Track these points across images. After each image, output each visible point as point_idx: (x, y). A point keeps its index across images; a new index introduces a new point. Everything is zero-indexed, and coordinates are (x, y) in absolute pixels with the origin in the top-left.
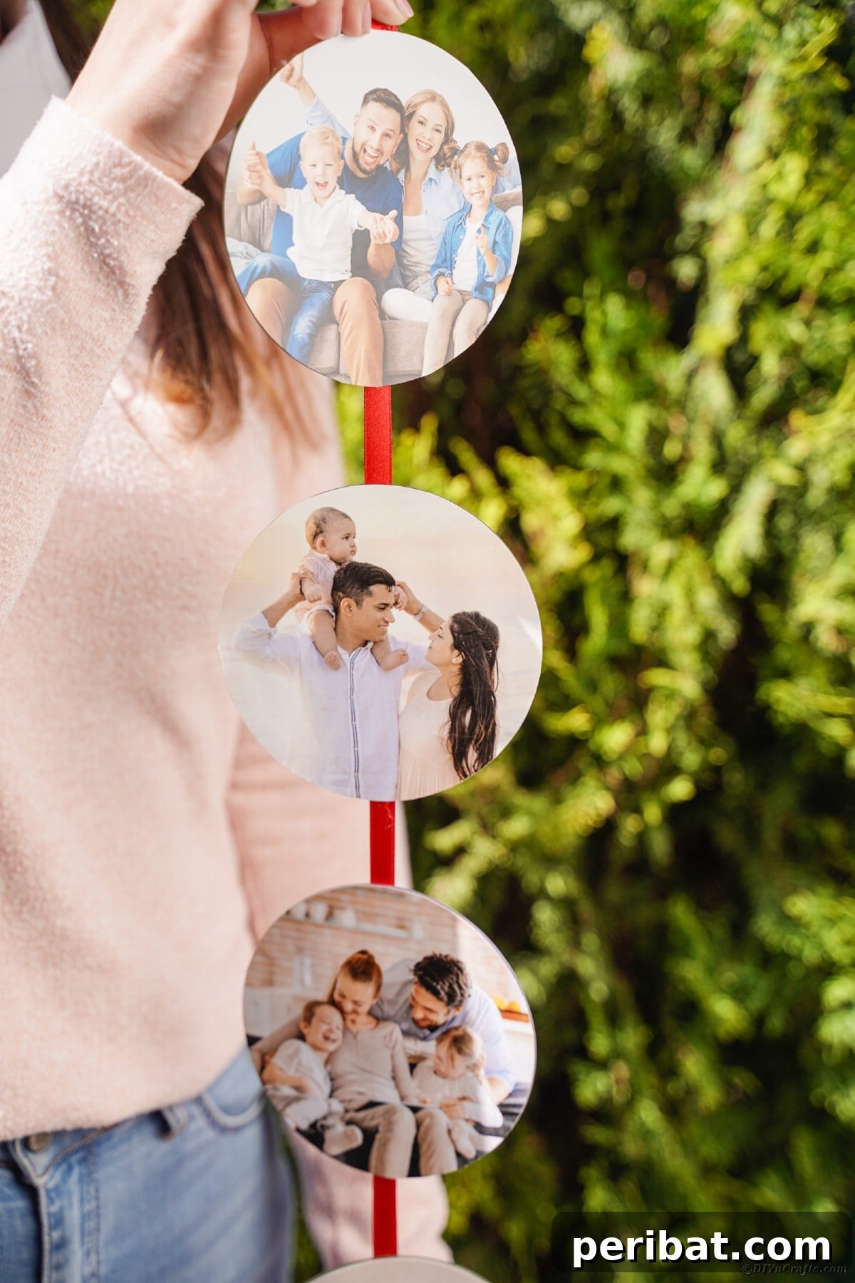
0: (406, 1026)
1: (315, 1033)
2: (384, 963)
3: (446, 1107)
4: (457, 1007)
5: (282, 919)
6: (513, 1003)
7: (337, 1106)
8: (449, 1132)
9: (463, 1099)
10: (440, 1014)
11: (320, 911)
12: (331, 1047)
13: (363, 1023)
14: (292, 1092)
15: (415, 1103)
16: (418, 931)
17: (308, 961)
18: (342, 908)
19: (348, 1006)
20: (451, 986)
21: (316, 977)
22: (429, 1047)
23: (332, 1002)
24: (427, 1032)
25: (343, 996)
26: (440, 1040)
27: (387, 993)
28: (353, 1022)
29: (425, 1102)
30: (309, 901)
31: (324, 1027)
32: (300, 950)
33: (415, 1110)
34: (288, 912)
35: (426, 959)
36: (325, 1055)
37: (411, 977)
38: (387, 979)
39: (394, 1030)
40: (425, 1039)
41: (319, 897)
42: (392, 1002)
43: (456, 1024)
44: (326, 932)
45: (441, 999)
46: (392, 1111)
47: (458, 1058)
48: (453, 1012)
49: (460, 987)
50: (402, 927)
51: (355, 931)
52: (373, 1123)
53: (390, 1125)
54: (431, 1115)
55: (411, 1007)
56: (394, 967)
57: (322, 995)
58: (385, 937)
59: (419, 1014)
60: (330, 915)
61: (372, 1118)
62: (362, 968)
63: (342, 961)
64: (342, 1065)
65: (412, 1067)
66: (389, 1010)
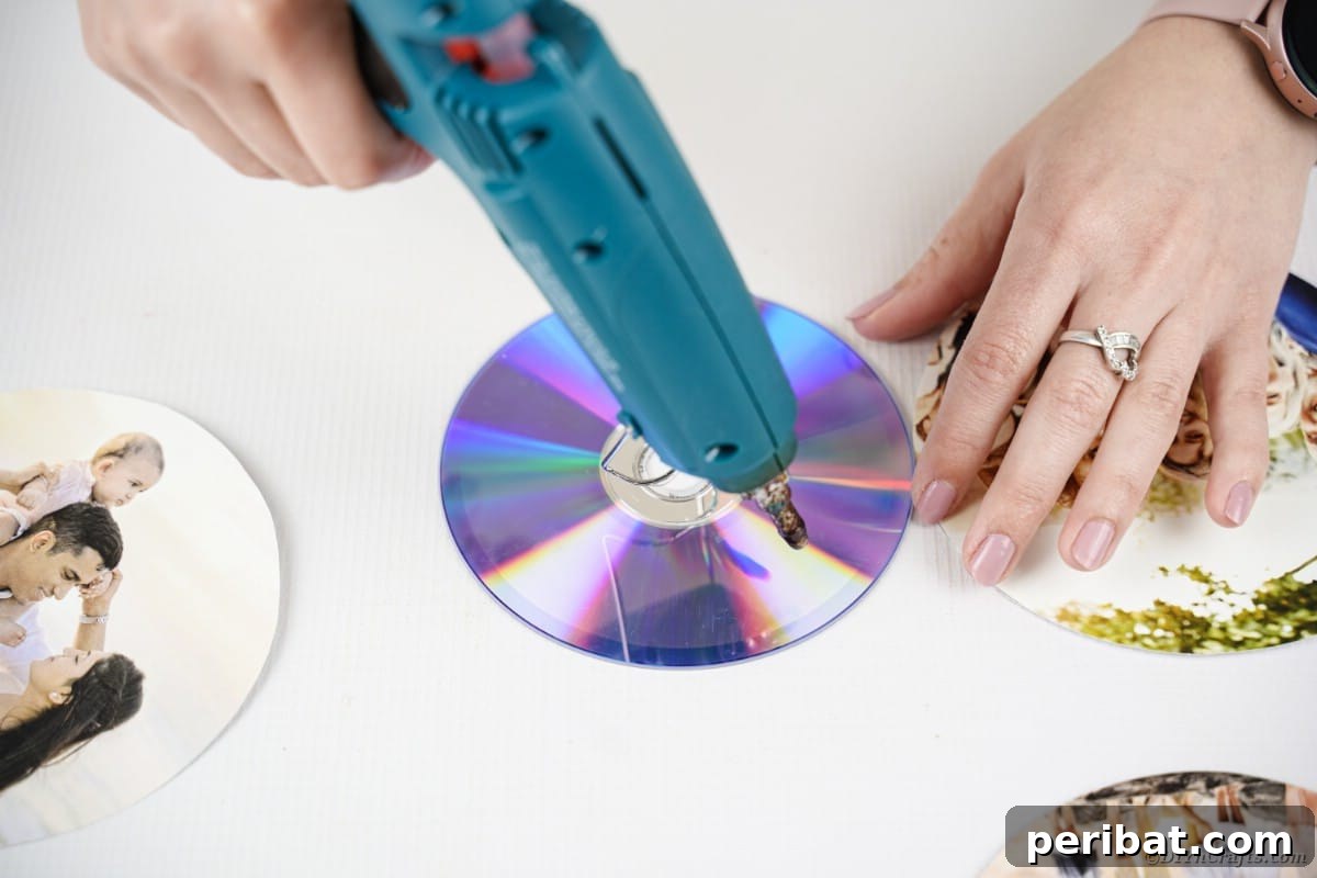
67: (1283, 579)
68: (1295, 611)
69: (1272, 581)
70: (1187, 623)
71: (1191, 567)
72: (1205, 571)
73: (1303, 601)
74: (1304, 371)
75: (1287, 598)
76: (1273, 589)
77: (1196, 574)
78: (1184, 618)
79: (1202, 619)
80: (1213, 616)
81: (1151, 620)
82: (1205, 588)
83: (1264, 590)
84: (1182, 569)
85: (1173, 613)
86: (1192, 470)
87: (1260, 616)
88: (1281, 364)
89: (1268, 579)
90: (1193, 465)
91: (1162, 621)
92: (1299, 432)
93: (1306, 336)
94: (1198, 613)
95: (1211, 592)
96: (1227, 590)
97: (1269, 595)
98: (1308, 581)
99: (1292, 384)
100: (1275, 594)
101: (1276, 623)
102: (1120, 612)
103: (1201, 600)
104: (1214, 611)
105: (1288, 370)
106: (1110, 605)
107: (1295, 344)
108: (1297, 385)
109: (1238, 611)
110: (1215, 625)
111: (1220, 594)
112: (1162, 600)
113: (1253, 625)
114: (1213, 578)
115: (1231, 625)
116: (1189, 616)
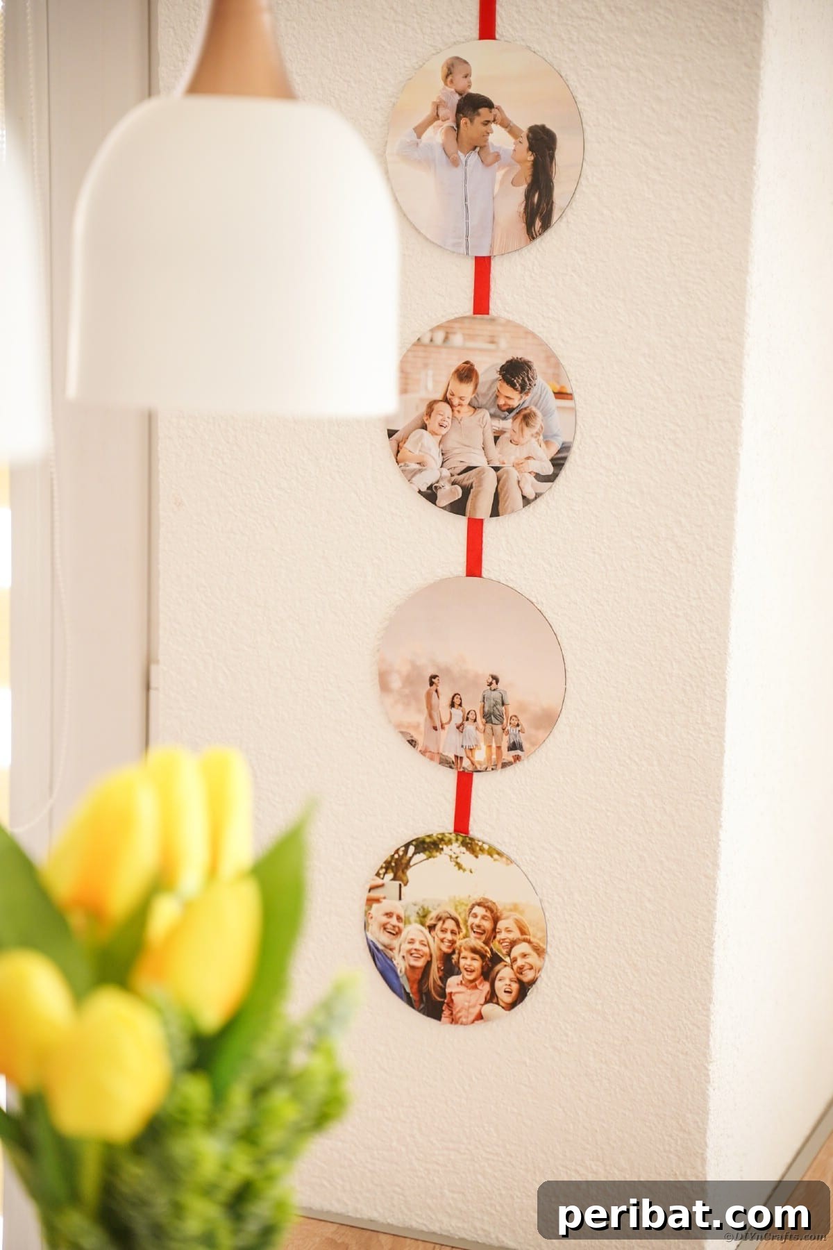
0: (493, 411)
1: (433, 423)
2: (480, 369)
3: (517, 466)
4: (527, 394)
5: (414, 345)
6: (562, 387)
7: (446, 473)
8: (519, 482)
9: (528, 458)
10: (516, 399)
11: (439, 337)
12: (444, 431)
13: (466, 410)
14: (418, 467)
15: (497, 464)
16: (503, 344)
17: (430, 373)
18: (454, 333)
19: (456, 401)
20: (523, 380)
21: (435, 381)
22: (507, 424)
23: (446, 400)
24: (507, 413)
25: (453, 395)
26: (514, 418)
27: (482, 389)
28: (459, 412)
29: (504, 463)
30: (432, 330)
31: (440, 418)
32: (426, 366)
33: (496, 469)
34: (419, 339)
35: (507, 362)
36: (439, 438)
37: (498, 376)
38: (481, 379)
39: (485, 414)
40: (505, 418)
41: (439, 327)
42: (484, 395)
43: (525, 405)
44: (444, 350)
45: (516, 390)
46: (482, 472)
47: (526, 430)
48: (525, 397)
49: (529, 380)
50: (492, 342)
51: (463, 348)
52: (470, 482)
53: (480, 481)
54: (507, 472)
55: (497, 397)
56: (486, 371)
57: (439, 396)
58: (481, 350)
59: (502, 402)
60: (446, 339)
61: (467, 479)
62: (466, 373)
63: (453, 370)
64: (450, 444)
65: (496, 439)
66: (482, 401)
67: (430, 857)
68: (430, 842)
69: (434, 857)
70: (469, 846)
71: (461, 871)
72: (457, 868)
73: (426, 846)
74: (396, 951)
75: (431, 848)
76: (435, 854)
77: (459, 866)
78: (470, 848)
79: (463, 846)
80: (459, 847)
81: (482, 850)
82: (459, 860)
83: (438, 854)
84: (464, 870)
85: (473, 851)
86: (449, 916)
87: (443, 842)
88: (403, 957)
89: (435, 859)
90: (448, 918)
91: (478, 848)
92: (405, 924)
93: (391, 967)
94: (463, 849)
95: (457, 858)
96: (451, 857)
97: (437, 851)
98: (422, 854)
99: (402, 947)
100: (434, 851)
101: (438, 838)
102: (492, 856)
103: (462, 855)
104: (458, 849)
105: (402, 954)
106: (495, 860)
107: (396, 965)
108: (400, 945)
109: (450, 847)
110: (459, 842)
111: (454, 856)
112: (474, 858)
113: (446, 839)
114: (454, 863)
115: (453, 841)
116: (468, 849)
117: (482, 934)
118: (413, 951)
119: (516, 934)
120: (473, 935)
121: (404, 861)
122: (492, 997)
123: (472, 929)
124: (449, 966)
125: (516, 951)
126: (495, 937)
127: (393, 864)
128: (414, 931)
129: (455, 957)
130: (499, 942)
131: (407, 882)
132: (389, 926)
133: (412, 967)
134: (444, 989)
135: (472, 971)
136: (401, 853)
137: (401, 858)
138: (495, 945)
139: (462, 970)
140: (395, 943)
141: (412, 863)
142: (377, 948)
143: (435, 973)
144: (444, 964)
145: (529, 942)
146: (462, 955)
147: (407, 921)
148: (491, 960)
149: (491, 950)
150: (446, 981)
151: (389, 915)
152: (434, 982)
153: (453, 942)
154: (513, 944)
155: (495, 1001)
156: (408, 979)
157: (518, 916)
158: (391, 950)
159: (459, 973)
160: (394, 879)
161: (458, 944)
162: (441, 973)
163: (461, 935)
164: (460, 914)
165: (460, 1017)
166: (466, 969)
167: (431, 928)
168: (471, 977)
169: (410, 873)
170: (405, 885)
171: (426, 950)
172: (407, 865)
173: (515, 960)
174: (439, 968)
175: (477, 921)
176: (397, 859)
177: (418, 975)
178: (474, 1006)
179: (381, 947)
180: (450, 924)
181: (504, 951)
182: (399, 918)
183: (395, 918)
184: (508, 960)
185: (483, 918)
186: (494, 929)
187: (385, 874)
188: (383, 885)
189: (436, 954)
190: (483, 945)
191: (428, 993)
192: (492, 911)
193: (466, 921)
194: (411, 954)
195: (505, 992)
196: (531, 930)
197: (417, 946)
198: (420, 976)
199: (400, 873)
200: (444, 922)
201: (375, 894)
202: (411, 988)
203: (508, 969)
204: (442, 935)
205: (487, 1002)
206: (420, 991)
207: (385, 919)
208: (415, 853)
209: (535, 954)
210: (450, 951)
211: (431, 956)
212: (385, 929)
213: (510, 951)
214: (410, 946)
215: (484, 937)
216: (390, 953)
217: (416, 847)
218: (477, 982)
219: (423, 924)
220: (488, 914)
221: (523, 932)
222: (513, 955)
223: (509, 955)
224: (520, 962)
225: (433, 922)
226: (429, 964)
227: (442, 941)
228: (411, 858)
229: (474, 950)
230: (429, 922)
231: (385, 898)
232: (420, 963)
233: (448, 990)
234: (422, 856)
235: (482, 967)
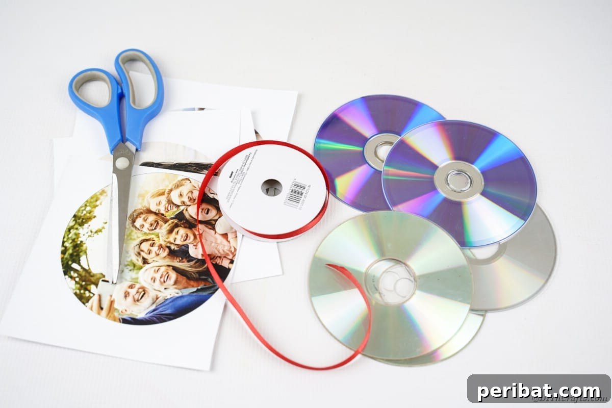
67: (86, 252)
68: (73, 250)
69: (86, 249)
70: (84, 221)
71: (103, 230)
72: (99, 233)
73: (75, 254)
74: (159, 294)
75: (78, 250)
76: (84, 248)
77: (100, 231)
78: (86, 221)
79: (83, 225)
80: (83, 228)
81: (90, 212)
82: (94, 231)
83: (84, 246)
84: (103, 228)
85: (90, 219)
86: (138, 246)
87: (76, 240)
88: (165, 289)
89: (88, 248)
90: (139, 247)
91: (88, 215)
92: (137, 283)
93: (172, 301)
94: (86, 225)
95: (91, 232)
96: (89, 236)
97: (82, 246)
98: (81, 259)
99: (156, 289)
100: (81, 248)
101: (71, 243)
102: (97, 206)
103: (90, 228)
104: (84, 230)
105: (162, 290)
106: (101, 204)
107: (171, 296)
108: (155, 290)
109: (81, 235)
110: (79, 227)
111: (90, 234)
112: (95, 218)
113: (74, 237)
114: (96, 235)
115: (77, 232)
116: (86, 222)
117: (158, 223)
118: (162, 280)
119: (163, 199)
120: (157, 231)
121: (83, 274)
122: (211, 224)
123: (153, 230)
124: (181, 253)
125: (177, 201)
126: (163, 215)
127: (84, 283)
128: (144, 277)
129: (173, 247)
130: (167, 212)
131: (102, 274)
132: (136, 297)
133: (176, 283)
134: (199, 260)
135: (187, 236)
136: (76, 275)
137: (80, 275)
138: (169, 215)
139: (185, 243)
140: (152, 294)
141: (87, 268)
142: (154, 310)
143: (184, 265)
144: (178, 257)
145: (171, 190)
146: (172, 241)
147: (136, 280)
148: (180, 220)
149: (172, 219)
150: (192, 257)
151: (126, 295)
152: (191, 267)
153: (161, 247)
154: (170, 202)
155: (214, 222)
156: (185, 288)
157: (149, 195)
158: (157, 299)
159: (187, 246)
160: (97, 285)
161: (163, 244)
162: (184, 260)
163: (156, 239)
164: (138, 237)
165: (224, 251)
166: (184, 241)
167: (145, 261)
168: (192, 237)
169: (95, 270)
170: (104, 276)
171: (163, 269)
172: (88, 272)
173: (183, 203)
174: (180, 262)
175: (147, 225)
176: (80, 279)
177: (183, 280)
178: (216, 239)
179: (154, 307)
180: (145, 246)
181: (175, 209)
182: (131, 287)
183: (130, 290)
184: (182, 208)
185: (145, 220)
186: (156, 214)
187: (90, 291)
188: (100, 296)
189: (168, 262)
190: (167, 224)
191: (199, 273)
192: (141, 213)
193: (145, 233)
194: (164, 282)
195: (207, 213)
196: (161, 188)
197: (158, 276)
198: (184, 278)
199: (93, 279)
200: (142, 251)
201: (105, 305)
202: (193, 286)
203: (189, 209)
204: (153, 254)
205: (214, 229)
206: (197, 280)
207: (130, 299)
208: (79, 264)
209: (181, 189)
210: (167, 250)
211: (169, 266)
212: (138, 301)
213: (176, 205)
214: (157, 282)
215: (161, 223)
216: (160, 300)
217: (74, 261)
218: (197, 233)
219: (141, 268)
220: (143, 216)
221: (163, 194)
222: (179, 204)
223: (178, 206)
224: (186, 199)
225: (140, 259)
226: (175, 269)
227: (158, 255)
228: (82, 268)
229: (170, 231)
230: (140, 263)
231: (111, 296)
232: (173, 275)
233: (200, 257)
234: (83, 259)
235: (185, 227)
